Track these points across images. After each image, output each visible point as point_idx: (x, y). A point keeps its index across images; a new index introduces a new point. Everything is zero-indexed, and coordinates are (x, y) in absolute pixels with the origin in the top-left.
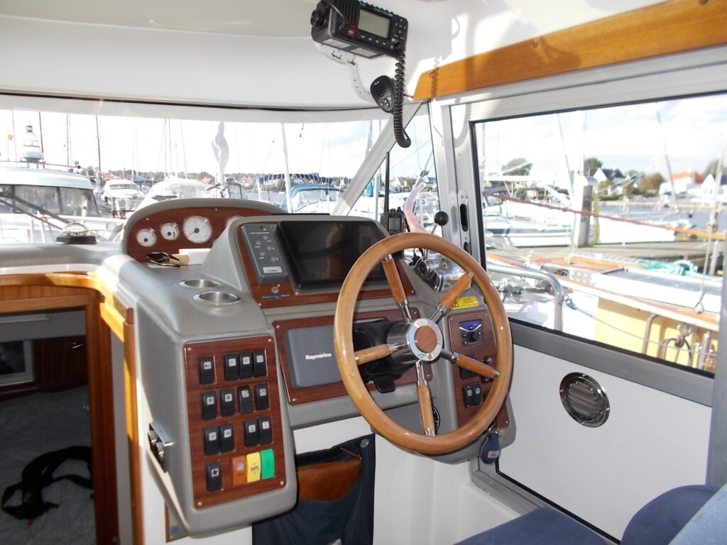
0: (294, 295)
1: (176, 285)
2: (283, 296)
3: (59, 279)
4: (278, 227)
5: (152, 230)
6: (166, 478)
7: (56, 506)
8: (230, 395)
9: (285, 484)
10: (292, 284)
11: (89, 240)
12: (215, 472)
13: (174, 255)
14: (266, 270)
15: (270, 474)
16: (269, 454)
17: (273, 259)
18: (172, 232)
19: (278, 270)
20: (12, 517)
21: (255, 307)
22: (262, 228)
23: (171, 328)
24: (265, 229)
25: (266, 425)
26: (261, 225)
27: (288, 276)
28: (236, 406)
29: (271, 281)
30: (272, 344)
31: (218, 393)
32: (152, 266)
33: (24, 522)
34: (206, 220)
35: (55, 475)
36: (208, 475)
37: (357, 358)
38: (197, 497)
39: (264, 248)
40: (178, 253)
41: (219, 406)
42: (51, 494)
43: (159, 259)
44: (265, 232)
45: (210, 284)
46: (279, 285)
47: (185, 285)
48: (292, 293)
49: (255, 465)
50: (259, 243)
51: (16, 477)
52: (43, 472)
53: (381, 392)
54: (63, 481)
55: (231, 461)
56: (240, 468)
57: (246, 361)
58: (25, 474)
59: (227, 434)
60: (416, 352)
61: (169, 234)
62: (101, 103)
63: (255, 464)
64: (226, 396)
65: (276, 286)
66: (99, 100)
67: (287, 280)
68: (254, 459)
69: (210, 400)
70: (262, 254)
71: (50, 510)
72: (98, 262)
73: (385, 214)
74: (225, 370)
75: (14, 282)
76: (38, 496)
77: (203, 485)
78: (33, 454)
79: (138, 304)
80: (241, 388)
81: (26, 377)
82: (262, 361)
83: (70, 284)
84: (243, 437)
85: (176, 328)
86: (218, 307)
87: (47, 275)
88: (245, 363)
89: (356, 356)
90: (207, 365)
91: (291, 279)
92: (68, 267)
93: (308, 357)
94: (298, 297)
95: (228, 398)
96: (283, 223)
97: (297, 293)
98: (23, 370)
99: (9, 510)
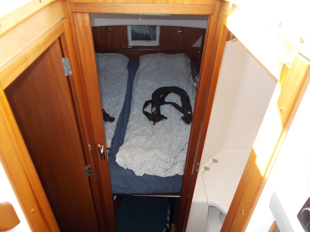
7: (166, 118)
33: (152, 122)
35: (166, 100)
42: (163, 110)
52: (161, 97)
54: (169, 105)
58: (153, 95)
71: (163, 120)
76: (158, 110)
78: (157, 86)
81: (155, 43)
98: (155, 39)
99: (145, 113)
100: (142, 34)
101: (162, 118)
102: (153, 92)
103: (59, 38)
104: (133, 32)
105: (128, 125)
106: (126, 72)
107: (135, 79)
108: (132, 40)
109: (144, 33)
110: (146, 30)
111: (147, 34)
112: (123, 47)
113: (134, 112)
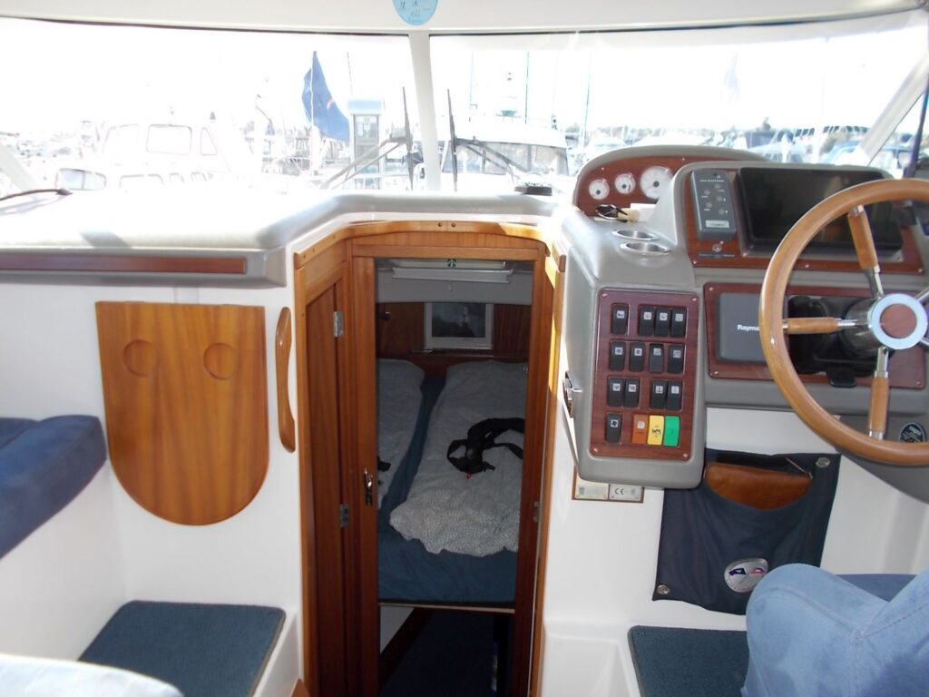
0: (741, 257)
1: (608, 234)
2: (725, 255)
3: (511, 229)
4: (737, 175)
5: (604, 180)
6: (571, 422)
7: (493, 468)
8: (641, 350)
9: (689, 457)
10: (741, 244)
11: (544, 191)
12: (614, 423)
13: (623, 209)
14: (709, 224)
15: (673, 441)
16: (674, 422)
17: (721, 212)
18: (627, 185)
19: (725, 224)
20: (454, 467)
21: (687, 264)
22: (715, 175)
23: (592, 274)
24: (719, 177)
25: (675, 390)
26: (714, 173)
27: (736, 233)
28: (646, 362)
29: (713, 237)
30: (696, 304)
31: (628, 347)
32: (596, 219)
33: (464, 474)
34: (667, 170)
35: (497, 441)
36: (606, 425)
37: (786, 327)
38: (594, 443)
39: (712, 199)
40: (629, 207)
41: (627, 358)
42: (489, 456)
43: (606, 212)
44: (719, 180)
45: (643, 235)
46: (722, 243)
47: (619, 235)
48: (738, 253)
49: (657, 428)
50: (707, 192)
51: (463, 434)
52: (487, 436)
53: (834, 386)
54: (502, 448)
55: (633, 417)
56: (641, 425)
57: (663, 317)
58: (470, 432)
59: (632, 388)
60: (881, 336)
61: (624, 186)
62: (577, 35)
63: (657, 426)
64: (636, 350)
65: (718, 242)
66: (574, 32)
67: (735, 238)
68: (657, 421)
69: (619, 351)
70: (709, 205)
71: (487, 471)
72: (548, 214)
73: (911, 165)
74: (639, 323)
75: (471, 229)
76: (479, 455)
77: (601, 433)
78: (480, 417)
79: (570, 252)
80: (653, 346)
81: (485, 344)
82: (681, 320)
83: (520, 235)
84: (648, 397)
85: (596, 273)
86: (646, 256)
87: (500, 224)
88: (661, 319)
89: (784, 323)
90: (621, 314)
91: (741, 238)
92: (519, 218)
93: (740, 327)
94: (746, 259)
95: (638, 352)
96: (744, 170)
97: (745, 255)
98: (483, 335)
99: (453, 461)
100: (455, 325)
101: (485, 467)
102: (469, 427)
103: (335, 285)
104: (436, 321)
105: (417, 476)
106: (418, 395)
107: (435, 408)
108: (433, 336)
109: (460, 321)
110: (464, 316)
111: (465, 324)
112: (414, 351)
113: (429, 458)
